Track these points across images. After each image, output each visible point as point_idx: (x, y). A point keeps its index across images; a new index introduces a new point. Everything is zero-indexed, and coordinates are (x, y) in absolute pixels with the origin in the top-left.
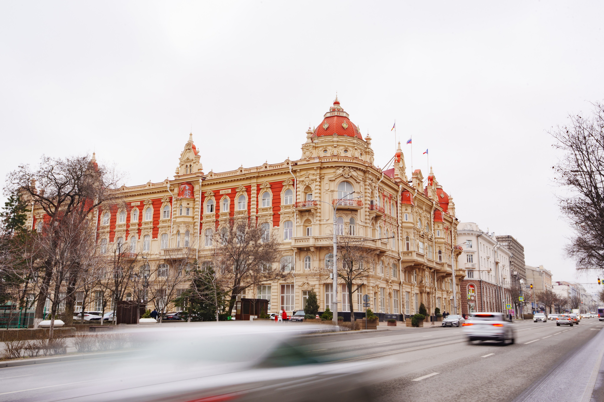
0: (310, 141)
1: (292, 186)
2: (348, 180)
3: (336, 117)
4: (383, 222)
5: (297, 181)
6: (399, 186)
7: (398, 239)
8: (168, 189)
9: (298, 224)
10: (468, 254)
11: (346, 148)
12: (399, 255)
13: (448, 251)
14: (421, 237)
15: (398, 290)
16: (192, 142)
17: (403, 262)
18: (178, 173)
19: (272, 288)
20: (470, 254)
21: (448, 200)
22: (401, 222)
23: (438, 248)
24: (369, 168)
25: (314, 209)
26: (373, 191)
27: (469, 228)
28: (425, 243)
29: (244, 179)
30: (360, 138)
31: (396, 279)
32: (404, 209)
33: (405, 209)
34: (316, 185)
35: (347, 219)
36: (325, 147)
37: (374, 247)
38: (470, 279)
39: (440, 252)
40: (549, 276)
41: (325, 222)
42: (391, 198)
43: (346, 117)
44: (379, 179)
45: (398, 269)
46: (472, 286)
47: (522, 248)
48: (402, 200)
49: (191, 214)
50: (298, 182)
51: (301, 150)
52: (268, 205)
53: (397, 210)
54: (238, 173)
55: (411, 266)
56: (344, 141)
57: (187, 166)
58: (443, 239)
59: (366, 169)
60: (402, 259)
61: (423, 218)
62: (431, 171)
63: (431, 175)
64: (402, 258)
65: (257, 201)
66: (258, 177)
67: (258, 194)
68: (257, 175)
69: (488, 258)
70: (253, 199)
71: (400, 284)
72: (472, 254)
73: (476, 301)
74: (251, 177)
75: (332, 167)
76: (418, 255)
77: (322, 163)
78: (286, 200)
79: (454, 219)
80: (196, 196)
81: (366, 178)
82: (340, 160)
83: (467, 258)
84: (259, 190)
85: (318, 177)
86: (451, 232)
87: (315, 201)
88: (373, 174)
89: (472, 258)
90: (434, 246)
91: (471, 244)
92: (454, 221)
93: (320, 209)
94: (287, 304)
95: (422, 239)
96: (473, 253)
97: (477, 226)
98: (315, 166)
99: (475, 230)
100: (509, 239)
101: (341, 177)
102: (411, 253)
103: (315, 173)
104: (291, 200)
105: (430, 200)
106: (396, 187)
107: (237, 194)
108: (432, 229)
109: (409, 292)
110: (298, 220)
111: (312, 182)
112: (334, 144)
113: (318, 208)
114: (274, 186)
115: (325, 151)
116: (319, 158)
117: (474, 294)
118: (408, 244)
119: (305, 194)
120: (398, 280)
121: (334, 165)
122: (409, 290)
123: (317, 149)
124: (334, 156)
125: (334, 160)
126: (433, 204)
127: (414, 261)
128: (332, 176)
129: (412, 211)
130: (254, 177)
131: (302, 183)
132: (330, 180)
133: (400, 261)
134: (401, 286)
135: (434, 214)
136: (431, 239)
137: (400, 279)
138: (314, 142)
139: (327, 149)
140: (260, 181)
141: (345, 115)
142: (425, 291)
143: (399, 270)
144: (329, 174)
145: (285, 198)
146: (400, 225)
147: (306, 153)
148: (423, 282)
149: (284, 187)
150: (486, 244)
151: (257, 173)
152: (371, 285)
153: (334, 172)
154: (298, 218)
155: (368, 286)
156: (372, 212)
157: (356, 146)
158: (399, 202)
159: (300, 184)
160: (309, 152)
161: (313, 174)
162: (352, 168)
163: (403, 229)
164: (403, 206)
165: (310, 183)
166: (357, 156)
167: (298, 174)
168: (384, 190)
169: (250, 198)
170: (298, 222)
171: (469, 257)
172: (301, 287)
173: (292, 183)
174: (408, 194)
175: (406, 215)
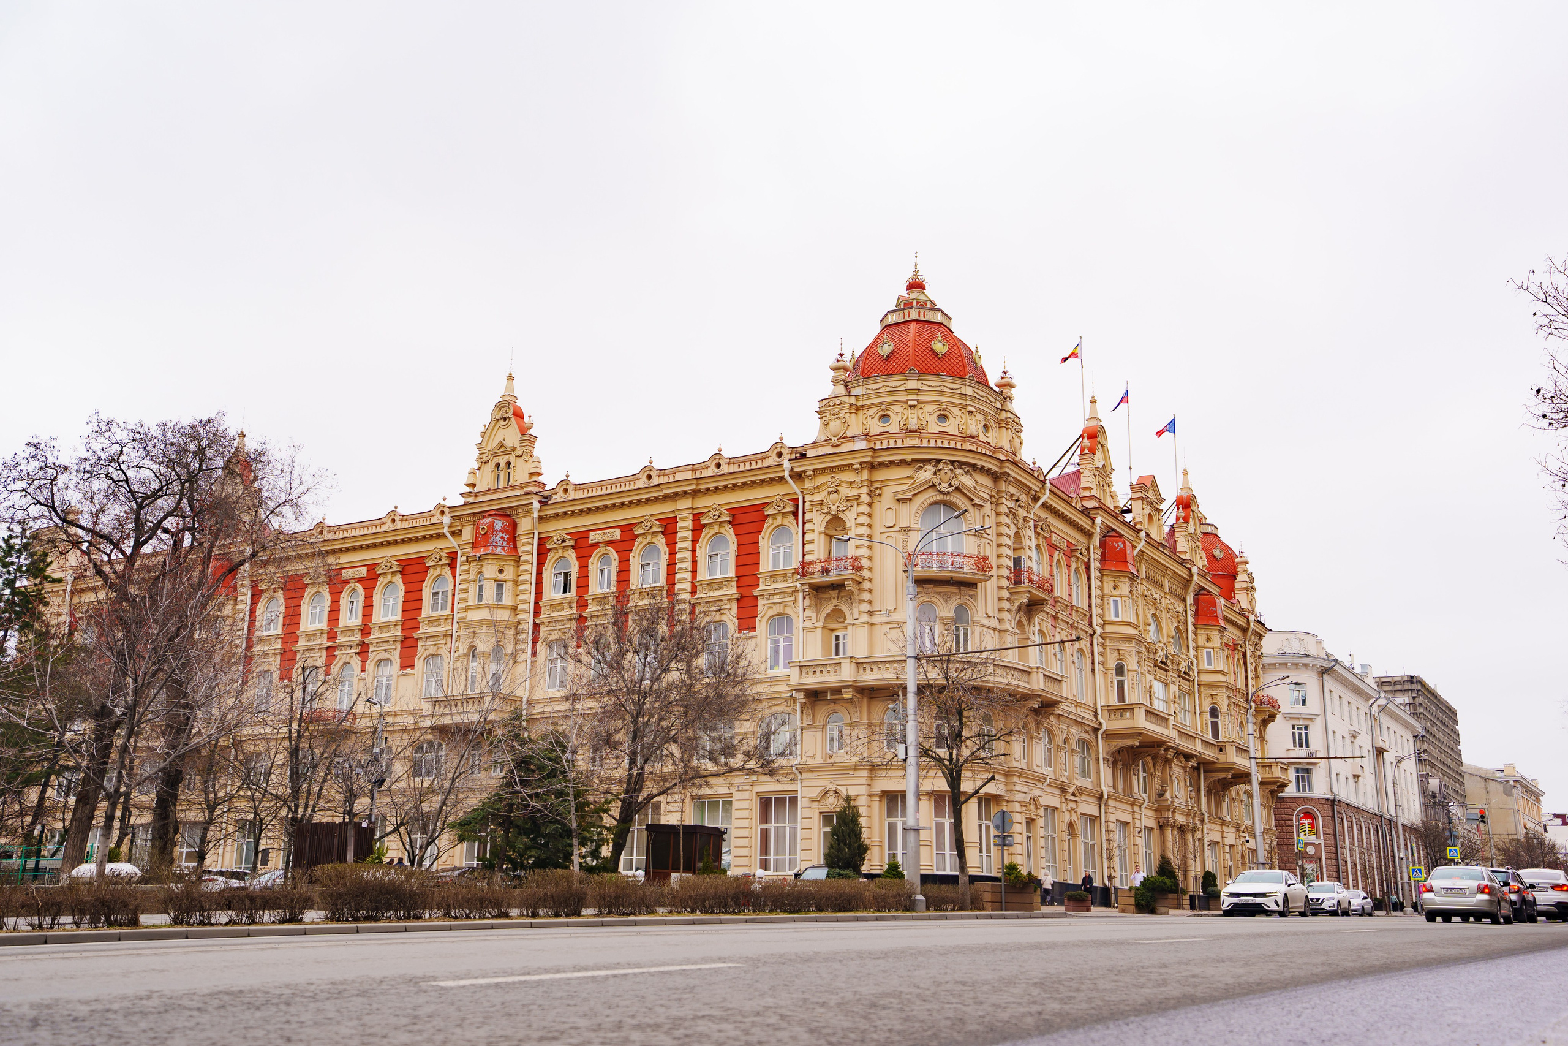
0: (841, 390)
1: (791, 518)
2: (948, 498)
3: (913, 326)
4: (1050, 621)
5: (804, 502)
6: (1093, 519)
7: (1093, 670)
8: (446, 530)
9: (808, 624)
10: (1295, 722)
11: (944, 409)
12: (1096, 716)
13: (1238, 710)
14: (1160, 668)
15: (1096, 817)
16: (513, 399)
17: (1108, 736)
18: (474, 486)
19: (736, 805)
20: (1301, 722)
21: (1235, 566)
22: (1100, 621)
23: (1210, 699)
24: (1007, 464)
25: (852, 579)
26: (1020, 531)
27: (1296, 647)
28: (1171, 686)
29: (656, 498)
30: (983, 382)
31: (1087, 783)
32: (1108, 586)
33: (1111, 584)
34: (859, 514)
35: (946, 609)
36: (883, 407)
37: (1026, 688)
38: (1301, 794)
39: (1214, 713)
40: (1533, 794)
41: (884, 619)
42: (1070, 552)
43: (942, 324)
44: (1036, 499)
45: (1093, 755)
46: (1308, 815)
47: (1452, 714)
48: (1103, 559)
49: (507, 600)
50: (807, 505)
51: (817, 415)
52: (724, 570)
53: (1089, 588)
54: (640, 484)
55: (1132, 747)
56: (939, 389)
57: (498, 465)
58: (1224, 674)
59: (1000, 468)
60: (1104, 728)
61: (1164, 612)
62: (1185, 481)
63: (1185, 494)
64: (1107, 724)
65: (694, 562)
66: (695, 493)
67: (695, 541)
68: (694, 487)
69: (1354, 737)
70: (683, 556)
71: (1100, 797)
72: (1306, 723)
73: (1320, 859)
74: (676, 494)
75: (903, 462)
76: (1151, 718)
77: (875, 450)
78: (775, 557)
79: (1252, 618)
80: (521, 549)
81: (1001, 495)
82: (925, 444)
83: (1294, 733)
84: (698, 529)
85: (865, 490)
86: (1244, 655)
87: (857, 559)
88: (1018, 483)
89: (1306, 734)
90: (1197, 695)
91: (1302, 693)
92: (1252, 625)
93: (870, 580)
94: (777, 853)
95: (1161, 674)
96: (1311, 719)
97: (1319, 642)
98: (856, 461)
99: (1313, 652)
100: (1414, 687)
101: (930, 490)
102: (1131, 708)
103: (857, 479)
104: (788, 555)
105: (1182, 562)
106: (1085, 523)
107: (638, 540)
108: (1191, 644)
109: (1128, 823)
110: (808, 613)
111: (849, 504)
112: (910, 397)
113: (863, 578)
114: (742, 518)
115: (885, 417)
116: (867, 436)
117: (1314, 837)
118: (1121, 686)
119: (828, 539)
120: (1093, 786)
121: (909, 458)
122: (1127, 818)
123: (861, 413)
124: (910, 431)
125: (908, 442)
126: (1191, 575)
127: (1140, 734)
128: (905, 487)
129: (1131, 592)
130: (685, 493)
131: (819, 507)
132: (898, 500)
133: (1100, 733)
134: (1103, 806)
135: (1196, 602)
136: (1189, 675)
137: (1099, 785)
138: (854, 392)
139: (888, 412)
140: (702, 503)
141: (938, 318)
142: (1172, 821)
143: (1098, 760)
144: (896, 481)
145: (771, 552)
146: (1099, 630)
147: (831, 423)
148: (1168, 795)
149: (769, 521)
150: (1348, 696)
151: (695, 482)
152: (1019, 797)
153: (909, 477)
154: (809, 607)
155: (1008, 801)
156: (1018, 588)
157: (971, 403)
158: (1095, 565)
159: (814, 510)
160: (838, 422)
161: (851, 483)
162: (962, 464)
163: (1108, 642)
164: (1105, 578)
165: (842, 508)
166: (975, 433)
167: (808, 484)
168: (1052, 529)
169: (672, 553)
170: (809, 618)
171: (1297, 732)
172: (816, 804)
173: (792, 509)
174: (1120, 543)
175: (1116, 603)
